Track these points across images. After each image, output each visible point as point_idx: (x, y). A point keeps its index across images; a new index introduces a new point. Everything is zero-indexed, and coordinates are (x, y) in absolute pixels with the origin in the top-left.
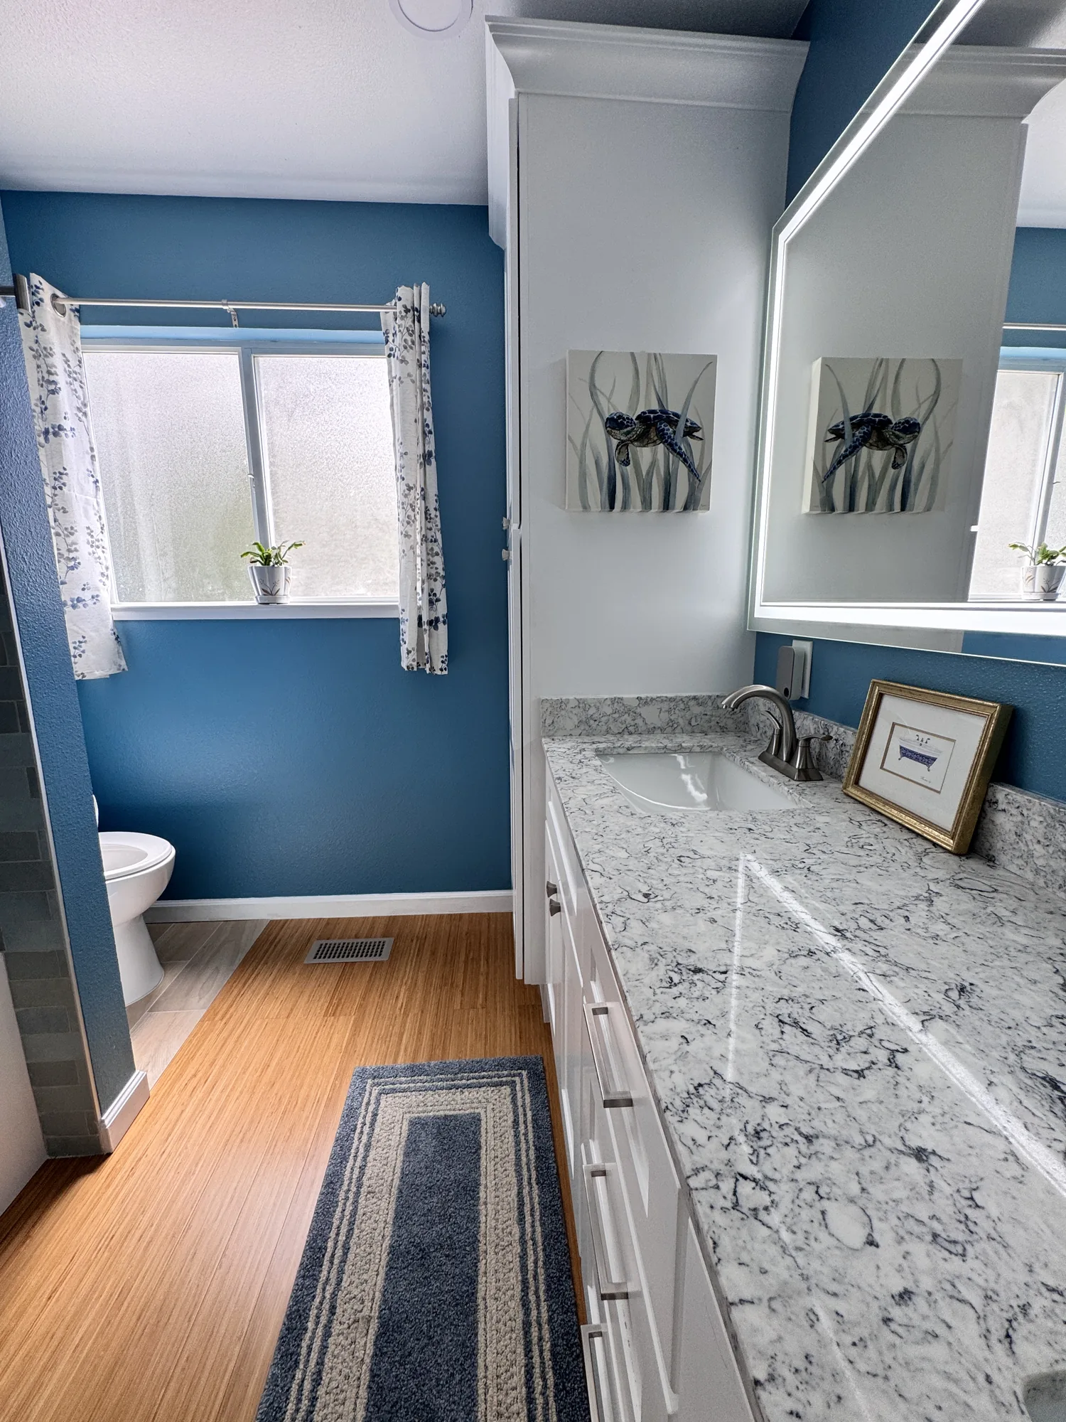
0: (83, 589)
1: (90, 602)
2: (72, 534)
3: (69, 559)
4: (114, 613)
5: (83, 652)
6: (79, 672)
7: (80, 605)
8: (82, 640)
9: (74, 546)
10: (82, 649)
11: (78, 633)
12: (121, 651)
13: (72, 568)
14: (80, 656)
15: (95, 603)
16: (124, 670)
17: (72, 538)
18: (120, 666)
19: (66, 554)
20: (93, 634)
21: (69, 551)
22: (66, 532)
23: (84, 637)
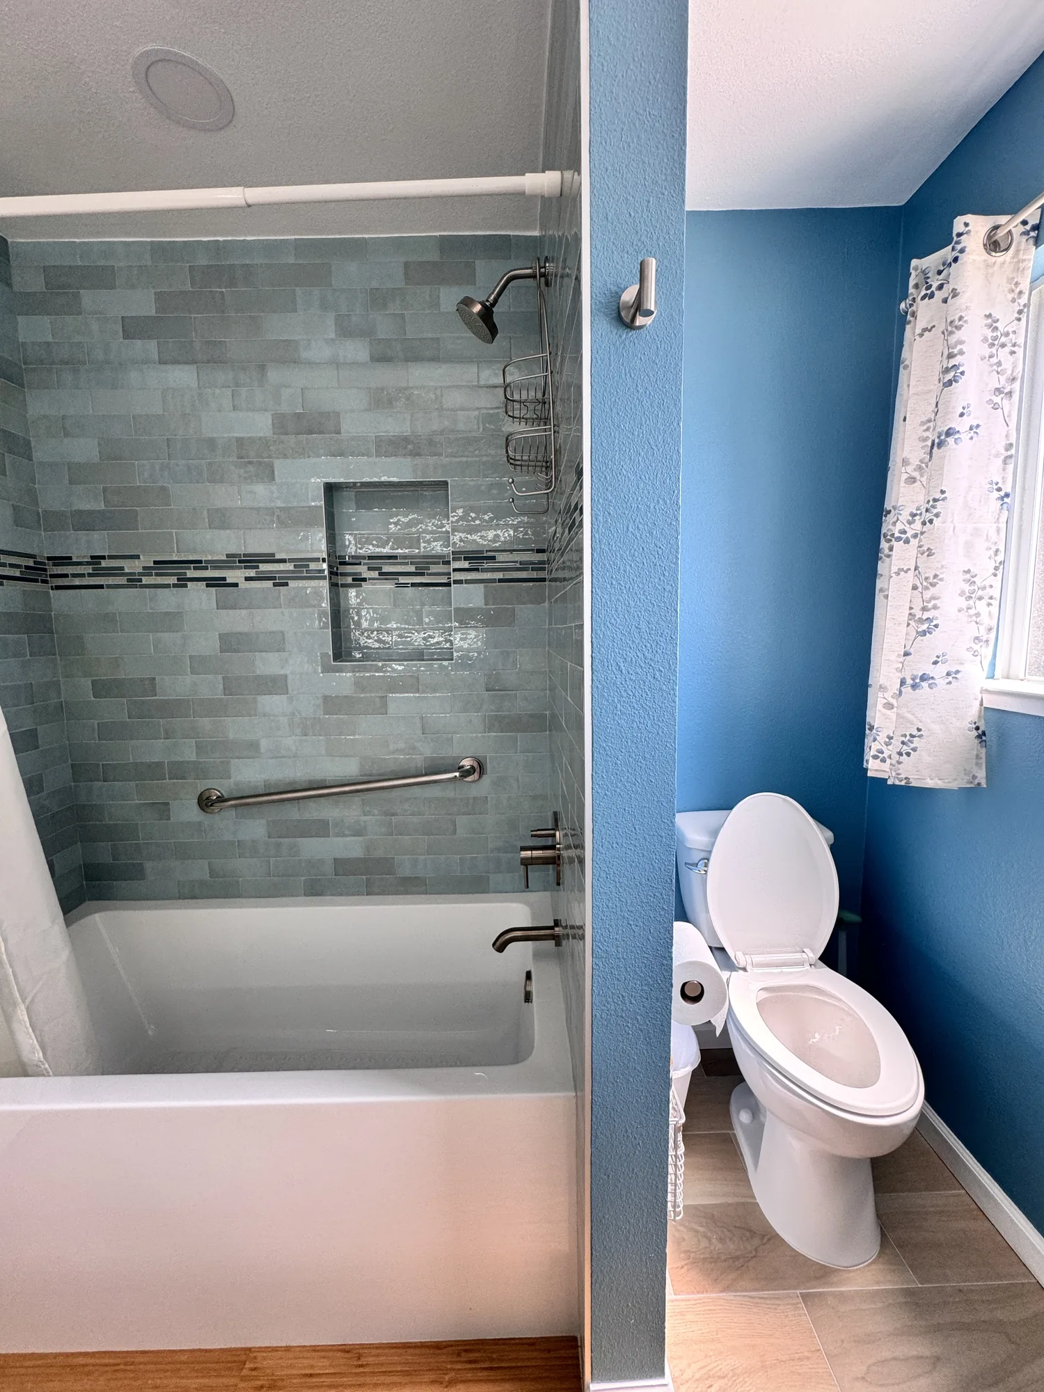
0: (935, 663)
1: (941, 682)
2: (933, 585)
3: (921, 621)
4: (985, 697)
5: (914, 750)
6: (903, 776)
7: (925, 684)
8: (915, 732)
9: (933, 602)
10: (912, 746)
11: (912, 723)
12: (983, 756)
13: (924, 633)
14: (908, 754)
15: (950, 683)
16: (979, 784)
17: (933, 591)
18: (974, 777)
19: (919, 615)
20: (936, 728)
21: (924, 609)
22: (925, 584)
23: (919, 730)
